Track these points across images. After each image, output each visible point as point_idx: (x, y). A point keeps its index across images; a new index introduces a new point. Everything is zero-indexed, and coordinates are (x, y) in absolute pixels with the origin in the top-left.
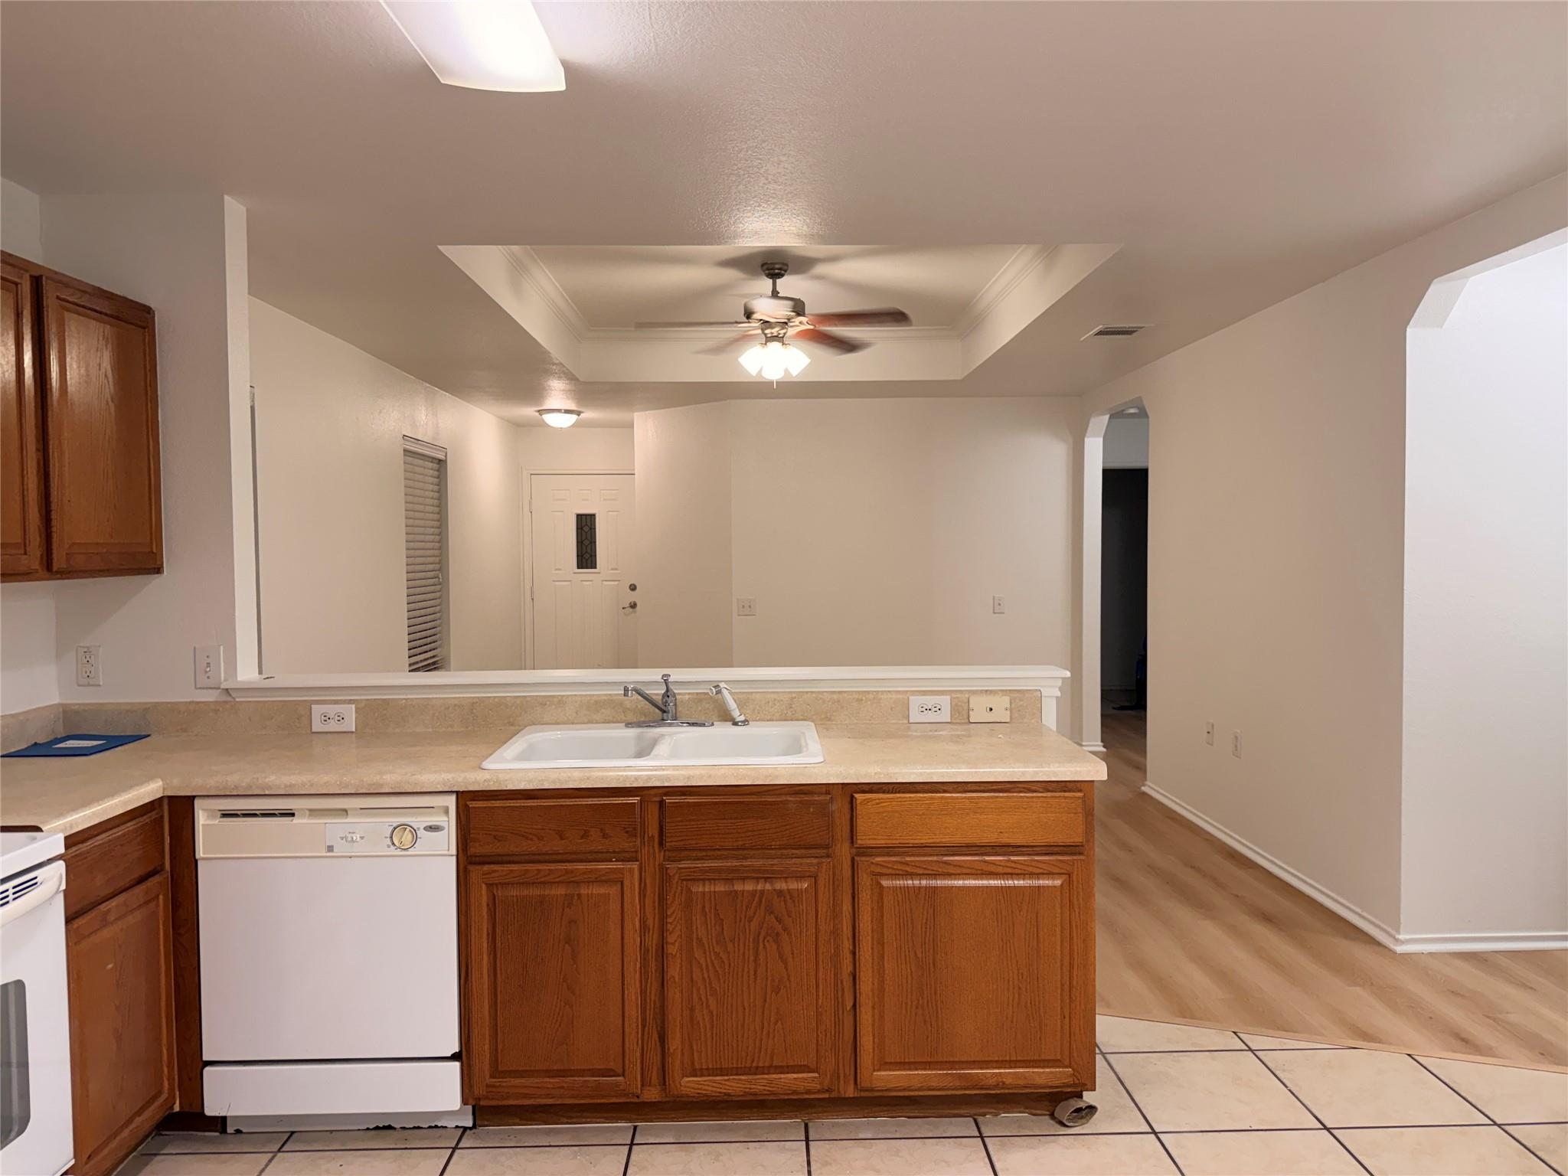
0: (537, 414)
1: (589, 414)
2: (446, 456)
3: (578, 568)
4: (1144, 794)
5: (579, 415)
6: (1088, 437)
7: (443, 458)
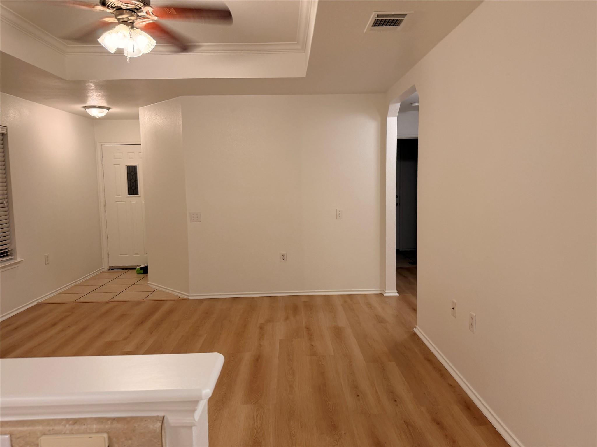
0: (83, 109)
1: (115, 110)
2: (7, 131)
3: (129, 194)
4: (415, 334)
5: (108, 110)
6: (389, 117)
7: (4, 132)
